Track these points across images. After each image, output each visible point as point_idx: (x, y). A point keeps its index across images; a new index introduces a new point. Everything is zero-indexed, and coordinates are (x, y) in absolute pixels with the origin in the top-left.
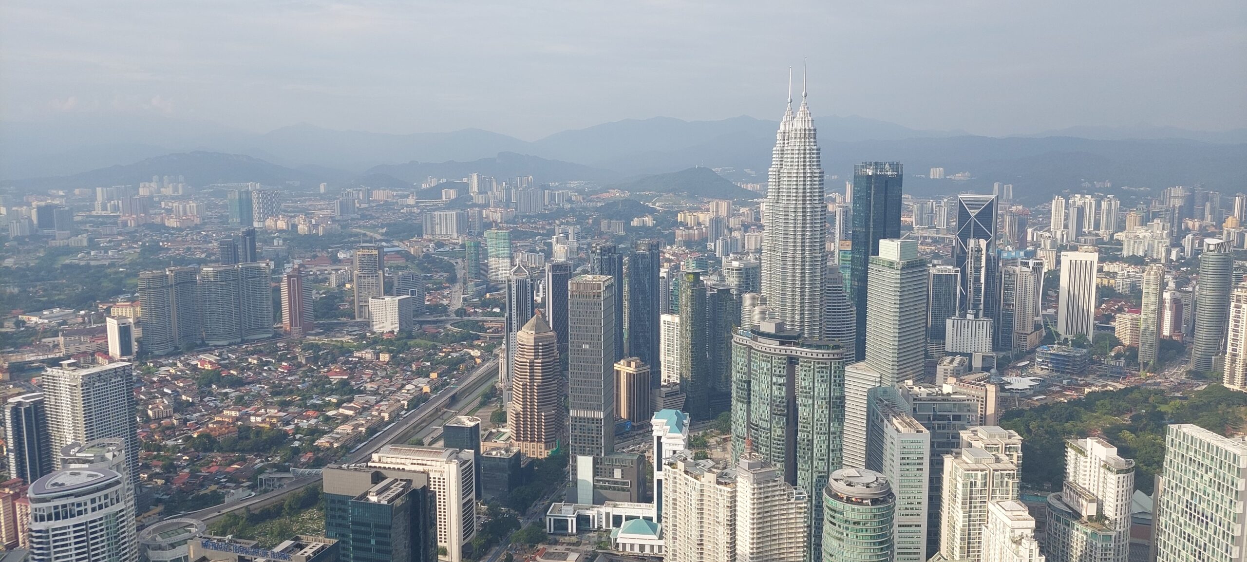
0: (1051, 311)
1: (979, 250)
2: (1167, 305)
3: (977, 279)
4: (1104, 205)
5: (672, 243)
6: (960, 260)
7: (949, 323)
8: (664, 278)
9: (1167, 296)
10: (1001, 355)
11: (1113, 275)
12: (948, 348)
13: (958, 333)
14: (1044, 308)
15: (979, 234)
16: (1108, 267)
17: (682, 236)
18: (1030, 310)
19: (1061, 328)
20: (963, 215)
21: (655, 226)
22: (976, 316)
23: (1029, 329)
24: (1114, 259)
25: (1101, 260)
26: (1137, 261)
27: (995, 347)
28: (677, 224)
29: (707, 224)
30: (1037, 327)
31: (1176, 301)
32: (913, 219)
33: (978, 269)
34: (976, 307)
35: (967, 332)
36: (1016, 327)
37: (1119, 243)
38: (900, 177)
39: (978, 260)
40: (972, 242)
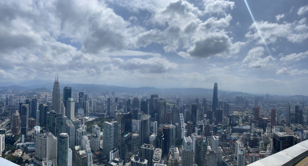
3: (82, 103)
4: (97, 93)
6: (79, 101)
7: (78, 110)
11: (98, 102)
12: (78, 114)
14: (90, 107)
15: (82, 97)
17: (41, 98)
18: (88, 107)
19: (92, 110)
20: (80, 95)
22: (82, 109)
23: (88, 110)
24: (98, 100)
26: (101, 100)
27: (84, 113)
29: (45, 96)
30: (89, 110)
32: (74, 95)
33: (82, 102)
34: (82, 107)
35: (80, 111)
37: (99, 98)
38: (71, 89)
39: (82, 101)
40: (81, 98)
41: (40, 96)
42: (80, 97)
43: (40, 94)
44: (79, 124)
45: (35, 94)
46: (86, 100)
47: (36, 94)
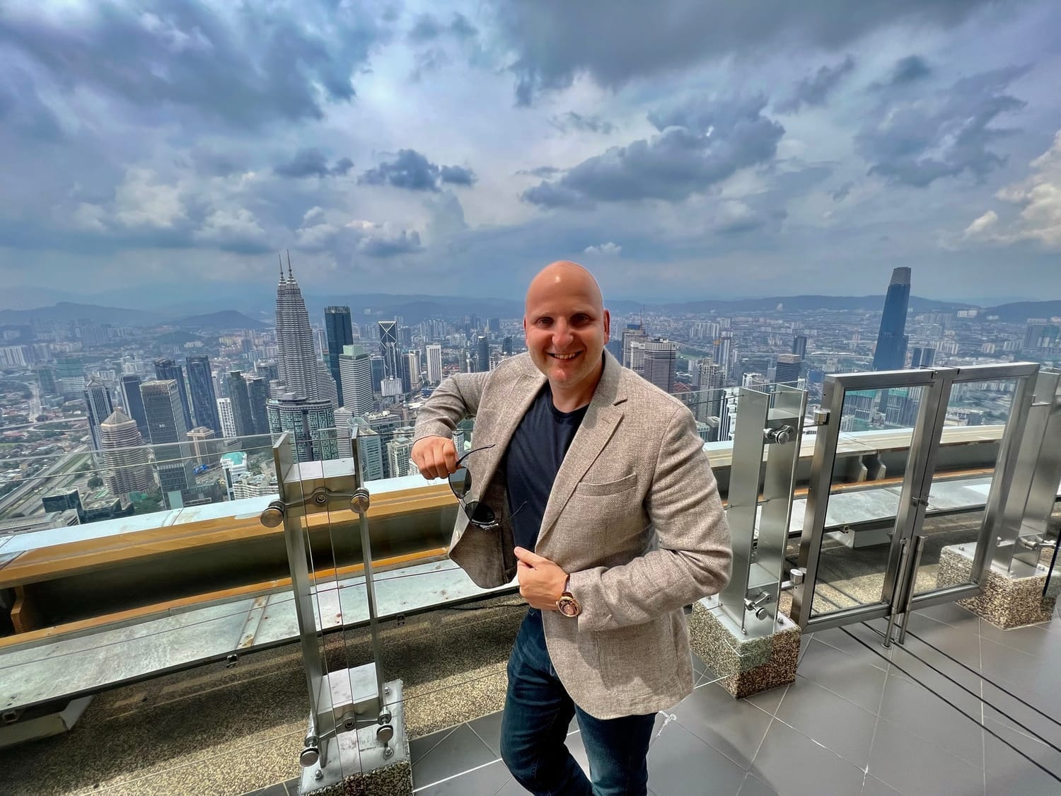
0: (425, 372)
1: (391, 348)
2: (468, 364)
3: (392, 361)
4: (441, 324)
5: (218, 356)
6: (383, 354)
8: (215, 377)
9: (468, 361)
10: (407, 394)
11: (447, 354)
12: (383, 394)
13: (387, 387)
14: (423, 371)
15: (391, 340)
16: (445, 351)
17: (224, 351)
18: (416, 373)
19: (430, 379)
20: (382, 332)
21: (204, 346)
22: (394, 378)
23: (417, 381)
24: (447, 347)
25: (442, 348)
26: (455, 347)
27: (404, 391)
28: (220, 345)
29: (240, 344)
30: (421, 380)
31: (471, 363)
32: (359, 335)
33: (392, 358)
34: (393, 374)
35: (391, 386)
36: (412, 382)
37: (448, 340)
38: (349, 313)
39: (392, 352)
40: (387, 344)
42: (384, 341)
46: (404, 350)
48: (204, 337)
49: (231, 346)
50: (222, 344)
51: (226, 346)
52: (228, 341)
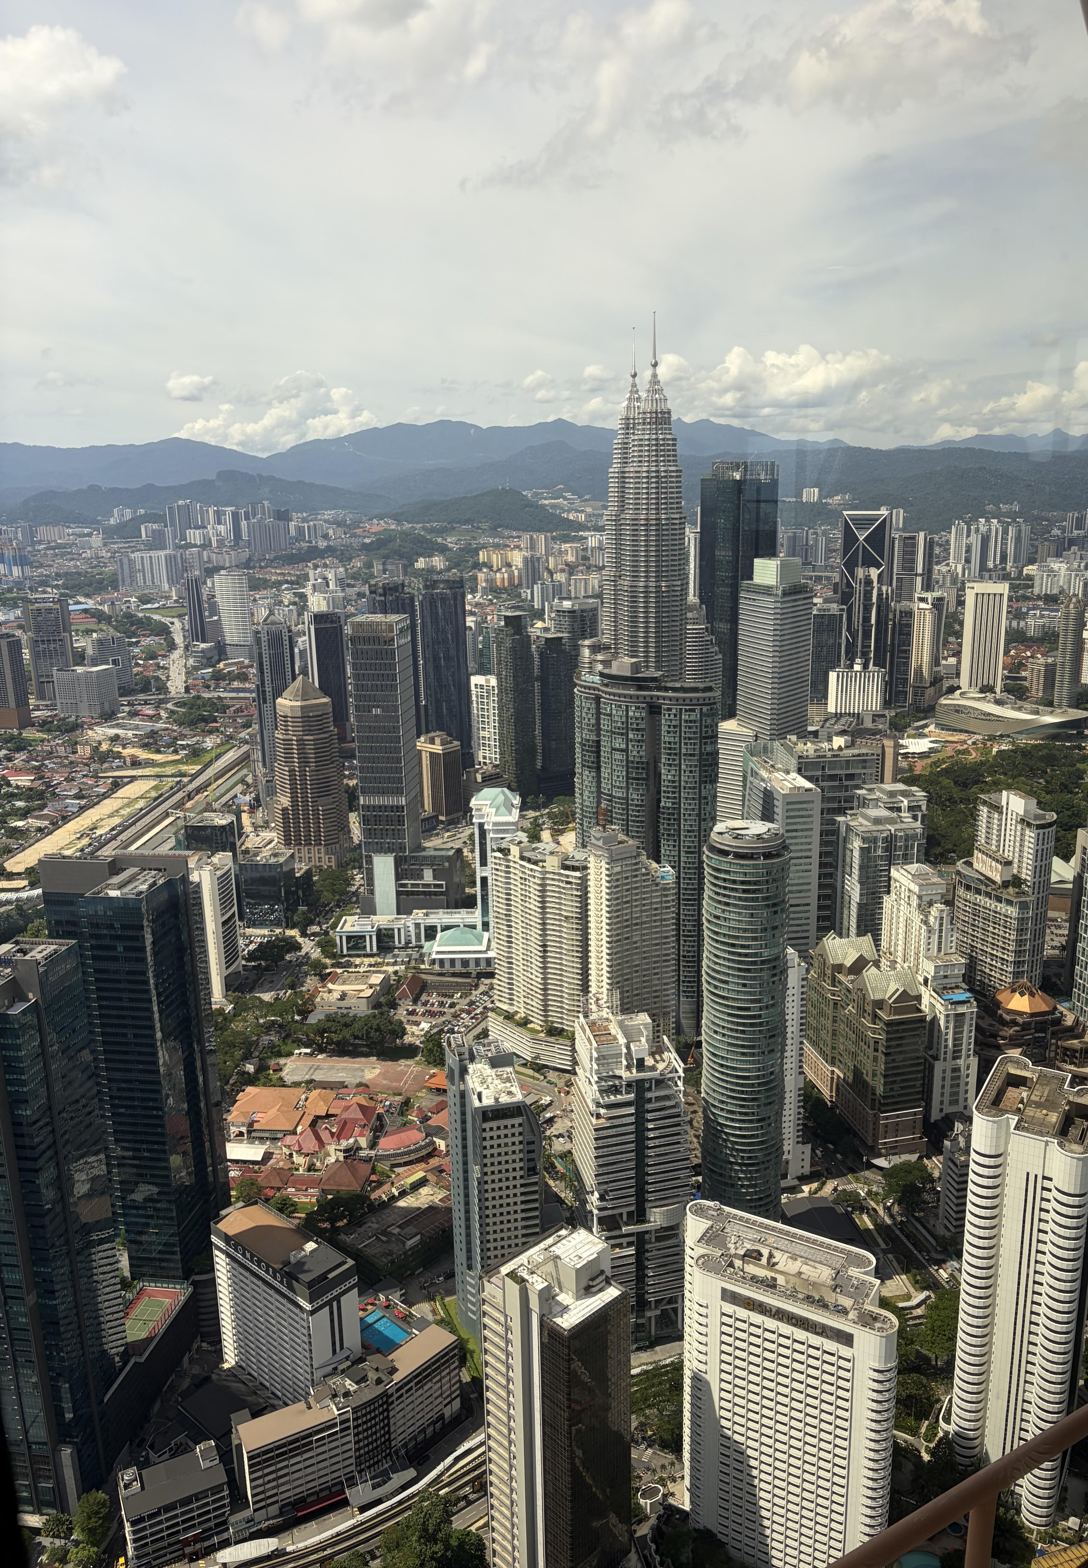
0: (954, 660)
1: (868, 582)
3: (867, 619)
4: (1013, 531)
5: (474, 590)
6: (846, 597)
7: (833, 676)
8: (471, 629)
10: (895, 712)
12: (832, 709)
13: (843, 689)
14: (947, 657)
15: (870, 562)
16: (1019, 606)
17: (487, 581)
19: (964, 680)
20: (849, 538)
21: (448, 569)
22: (865, 666)
25: (1011, 597)
26: (1051, 600)
27: (888, 703)
29: (520, 565)
30: (937, 679)
33: (868, 608)
34: (865, 655)
35: (854, 687)
36: (912, 680)
37: (1030, 578)
39: (868, 595)
40: (860, 572)
41: (477, 566)
42: (850, 566)
43: (476, 552)
44: (850, 777)
45: (430, 549)
46: (904, 591)
47: (443, 550)
48: (450, 549)
49: (499, 570)
50: (485, 564)
51: (490, 568)
52: (496, 559)
